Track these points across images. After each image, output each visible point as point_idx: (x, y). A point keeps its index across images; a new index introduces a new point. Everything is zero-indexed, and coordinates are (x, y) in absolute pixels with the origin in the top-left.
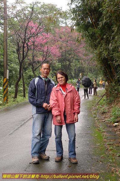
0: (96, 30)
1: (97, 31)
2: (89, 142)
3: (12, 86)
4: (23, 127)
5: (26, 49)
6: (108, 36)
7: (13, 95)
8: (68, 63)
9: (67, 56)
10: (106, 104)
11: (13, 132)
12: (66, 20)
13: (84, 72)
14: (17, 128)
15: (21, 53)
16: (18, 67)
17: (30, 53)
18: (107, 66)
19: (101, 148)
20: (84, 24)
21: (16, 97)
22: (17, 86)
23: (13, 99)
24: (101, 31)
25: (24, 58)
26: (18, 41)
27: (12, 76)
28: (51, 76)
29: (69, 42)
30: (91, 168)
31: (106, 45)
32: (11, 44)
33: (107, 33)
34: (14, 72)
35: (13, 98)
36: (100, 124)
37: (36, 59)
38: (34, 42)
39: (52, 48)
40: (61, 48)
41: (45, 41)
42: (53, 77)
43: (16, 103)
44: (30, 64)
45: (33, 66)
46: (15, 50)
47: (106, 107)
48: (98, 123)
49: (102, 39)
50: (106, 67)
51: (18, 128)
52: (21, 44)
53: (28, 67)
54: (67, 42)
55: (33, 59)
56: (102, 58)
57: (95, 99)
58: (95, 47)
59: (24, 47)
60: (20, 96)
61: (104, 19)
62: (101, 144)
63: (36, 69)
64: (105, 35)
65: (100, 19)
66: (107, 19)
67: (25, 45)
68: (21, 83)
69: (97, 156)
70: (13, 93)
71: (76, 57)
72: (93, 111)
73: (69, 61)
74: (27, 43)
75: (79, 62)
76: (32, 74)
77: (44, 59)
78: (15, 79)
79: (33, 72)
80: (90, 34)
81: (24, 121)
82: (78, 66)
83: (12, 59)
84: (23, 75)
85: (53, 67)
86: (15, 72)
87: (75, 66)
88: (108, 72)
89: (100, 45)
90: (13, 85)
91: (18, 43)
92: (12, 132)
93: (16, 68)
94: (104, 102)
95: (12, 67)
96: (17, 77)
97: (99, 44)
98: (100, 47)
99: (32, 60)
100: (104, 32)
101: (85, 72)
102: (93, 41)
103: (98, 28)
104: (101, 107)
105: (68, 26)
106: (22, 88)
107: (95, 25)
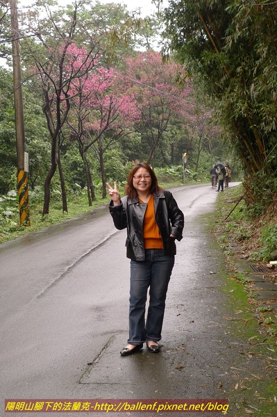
0: (218, 55)
1: (221, 57)
2: (218, 307)
3: (37, 188)
4: (66, 278)
5: (63, 105)
6: (246, 68)
7: (41, 207)
8: (156, 131)
9: (153, 117)
10: (246, 218)
11: (46, 291)
12: (149, 38)
13: (191, 149)
14: (53, 280)
15: (54, 114)
16: (47, 146)
17: (73, 113)
18: (245, 134)
19: (246, 320)
20: (192, 43)
21: (46, 211)
22: (48, 186)
23: (40, 216)
24: (230, 58)
25: (59, 125)
26: (46, 89)
27: (36, 166)
28: (121, 161)
29: (157, 85)
30: (230, 369)
31: (243, 87)
32: (31, 95)
33: (243, 61)
34: (39, 157)
35: (40, 212)
36: (237, 264)
37: (86, 125)
38: (80, 90)
39: (121, 100)
40: (140, 100)
41: (104, 85)
42: (124, 164)
43: (48, 224)
44: (73, 138)
45: (80, 141)
46: (39, 108)
47: (246, 227)
48: (232, 263)
49: (233, 75)
50: (245, 137)
51: (56, 281)
52: (52, 94)
53: (69, 145)
54: (153, 85)
55: (81, 126)
56: (234, 117)
57: (220, 209)
58: (219, 92)
59: (59, 101)
60: (56, 208)
61: (237, 30)
62: (244, 311)
63: (87, 147)
64: (239, 65)
65: (227, 31)
66: (244, 29)
67: (62, 97)
68: (55, 179)
69: (239, 341)
70: (39, 202)
71: (172, 119)
72: (219, 235)
73: (158, 127)
74: (65, 91)
75: (179, 128)
76: (79, 158)
77: (105, 124)
78: (43, 171)
79: (82, 155)
80: (206, 64)
81: (68, 264)
82: (179, 137)
83: (35, 128)
84: (59, 162)
85: (124, 141)
86: (41, 157)
87: (172, 137)
88: (248, 147)
89: (229, 89)
90: (39, 184)
91: (47, 93)
92: (43, 291)
93: (44, 148)
94: (242, 214)
95: (34, 147)
96: (46, 166)
97: (227, 86)
98: (230, 93)
99: (77, 129)
100: (237, 59)
101: (194, 150)
102: (213, 82)
103: (224, 51)
104: (235, 227)
105: (153, 51)
106: (58, 192)
107: (216, 45)
